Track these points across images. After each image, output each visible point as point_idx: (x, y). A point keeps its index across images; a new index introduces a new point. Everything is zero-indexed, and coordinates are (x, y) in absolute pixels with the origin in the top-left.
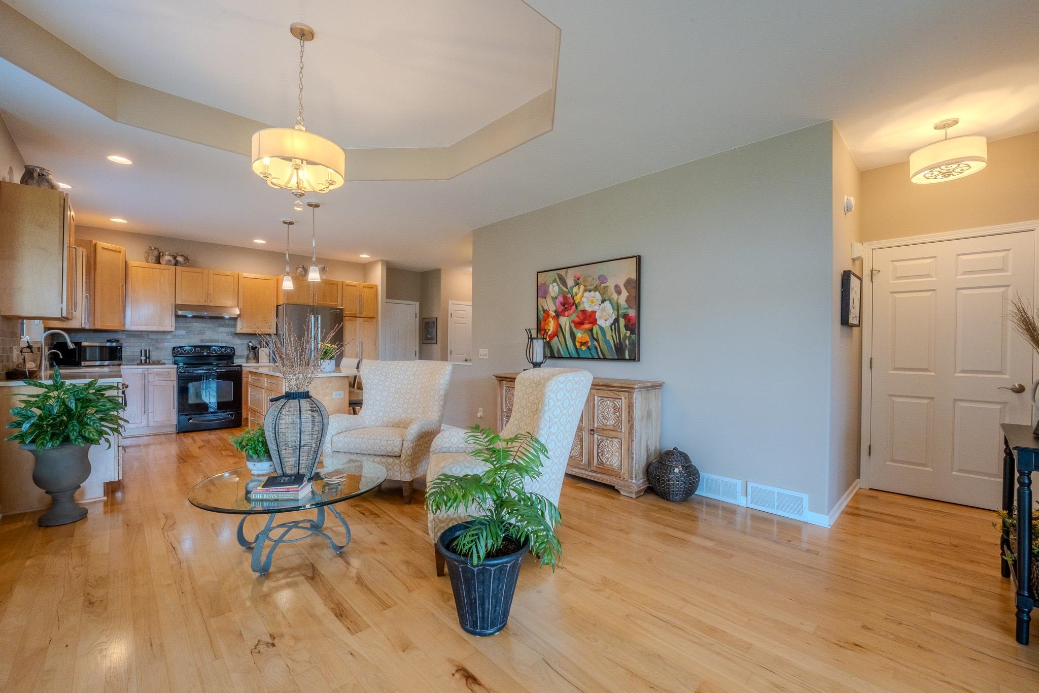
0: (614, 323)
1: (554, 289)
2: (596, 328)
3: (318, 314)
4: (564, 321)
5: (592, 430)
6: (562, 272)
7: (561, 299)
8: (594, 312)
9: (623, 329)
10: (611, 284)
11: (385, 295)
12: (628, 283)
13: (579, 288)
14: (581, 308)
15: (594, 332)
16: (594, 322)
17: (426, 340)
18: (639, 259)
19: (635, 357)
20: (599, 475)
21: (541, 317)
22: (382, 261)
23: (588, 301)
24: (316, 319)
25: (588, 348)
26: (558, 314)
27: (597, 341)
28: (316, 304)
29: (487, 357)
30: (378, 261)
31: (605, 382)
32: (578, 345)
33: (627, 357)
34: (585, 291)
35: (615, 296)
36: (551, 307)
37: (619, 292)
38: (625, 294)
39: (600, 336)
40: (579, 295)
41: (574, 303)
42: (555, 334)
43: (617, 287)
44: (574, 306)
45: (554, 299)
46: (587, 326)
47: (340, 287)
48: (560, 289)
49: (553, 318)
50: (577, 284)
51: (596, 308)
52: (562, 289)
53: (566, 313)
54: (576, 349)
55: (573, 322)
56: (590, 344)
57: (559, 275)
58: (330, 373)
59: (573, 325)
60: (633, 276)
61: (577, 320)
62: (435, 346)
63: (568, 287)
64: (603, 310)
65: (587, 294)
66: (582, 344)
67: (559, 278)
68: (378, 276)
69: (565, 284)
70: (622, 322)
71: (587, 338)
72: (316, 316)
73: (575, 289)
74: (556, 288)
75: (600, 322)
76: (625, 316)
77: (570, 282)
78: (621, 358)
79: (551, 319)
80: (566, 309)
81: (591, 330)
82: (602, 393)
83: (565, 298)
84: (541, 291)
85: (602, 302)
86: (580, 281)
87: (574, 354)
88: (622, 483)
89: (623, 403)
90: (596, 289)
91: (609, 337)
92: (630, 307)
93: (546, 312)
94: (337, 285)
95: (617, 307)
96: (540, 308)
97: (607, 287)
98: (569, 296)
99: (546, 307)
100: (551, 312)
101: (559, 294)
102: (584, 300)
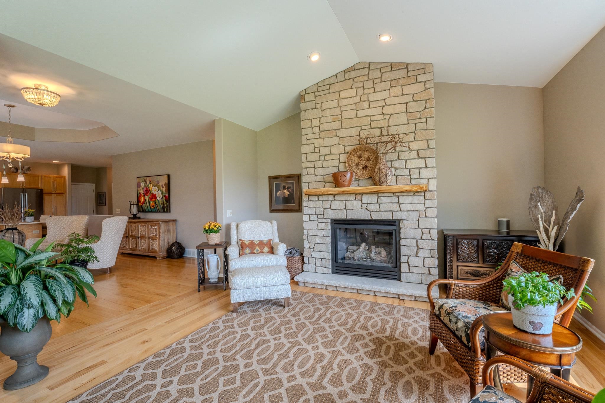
0: (162, 199)
1: (143, 185)
2: (156, 200)
3: (26, 192)
4: (147, 197)
5: (149, 238)
6: (145, 178)
7: (145, 189)
8: (156, 194)
9: (164, 201)
10: (160, 184)
11: (71, 180)
12: (165, 184)
13: (151, 185)
14: (152, 192)
15: (156, 201)
16: (156, 198)
17: (99, 204)
18: (169, 176)
19: (169, 211)
20: (151, 254)
21: (139, 196)
22: (68, 164)
23: (154, 190)
24: (25, 196)
25: (154, 208)
26: (145, 195)
27: (157, 205)
28: (24, 187)
29: (119, 212)
30: (66, 163)
31: (151, 220)
32: (151, 207)
33: (166, 211)
34: (153, 186)
35: (162, 189)
36: (142, 192)
37: (163, 188)
38: (164, 188)
39: (158, 203)
40: (151, 188)
41: (149, 191)
42: (143, 203)
43: (162, 185)
45: (143, 188)
46: (154, 200)
47: (40, 179)
48: (145, 184)
49: (143, 196)
50: (150, 183)
51: (156, 193)
53: (147, 194)
54: (151, 208)
55: (149, 198)
56: (155, 206)
57: (144, 179)
58: (31, 222)
59: (149, 199)
60: (167, 182)
61: (150, 197)
62: (105, 207)
64: (158, 194)
65: (153, 187)
66: (153, 206)
68: (66, 171)
69: (146, 183)
70: (164, 198)
71: (154, 204)
72: (25, 194)
74: (143, 184)
75: (158, 198)
76: (165, 196)
77: (148, 183)
78: (164, 212)
80: (147, 193)
81: (155, 201)
82: (152, 224)
83: (147, 188)
84: (138, 185)
85: (158, 191)
86: (151, 182)
87: (150, 211)
88: (157, 255)
89: (157, 227)
90: (156, 186)
91: (160, 204)
92: (166, 193)
93: (140, 194)
94: (39, 177)
95: (162, 193)
96: (138, 192)
97: (159, 185)
98: (148, 188)
99: (140, 192)
100: (142, 194)
101: (144, 187)
102: (153, 189)
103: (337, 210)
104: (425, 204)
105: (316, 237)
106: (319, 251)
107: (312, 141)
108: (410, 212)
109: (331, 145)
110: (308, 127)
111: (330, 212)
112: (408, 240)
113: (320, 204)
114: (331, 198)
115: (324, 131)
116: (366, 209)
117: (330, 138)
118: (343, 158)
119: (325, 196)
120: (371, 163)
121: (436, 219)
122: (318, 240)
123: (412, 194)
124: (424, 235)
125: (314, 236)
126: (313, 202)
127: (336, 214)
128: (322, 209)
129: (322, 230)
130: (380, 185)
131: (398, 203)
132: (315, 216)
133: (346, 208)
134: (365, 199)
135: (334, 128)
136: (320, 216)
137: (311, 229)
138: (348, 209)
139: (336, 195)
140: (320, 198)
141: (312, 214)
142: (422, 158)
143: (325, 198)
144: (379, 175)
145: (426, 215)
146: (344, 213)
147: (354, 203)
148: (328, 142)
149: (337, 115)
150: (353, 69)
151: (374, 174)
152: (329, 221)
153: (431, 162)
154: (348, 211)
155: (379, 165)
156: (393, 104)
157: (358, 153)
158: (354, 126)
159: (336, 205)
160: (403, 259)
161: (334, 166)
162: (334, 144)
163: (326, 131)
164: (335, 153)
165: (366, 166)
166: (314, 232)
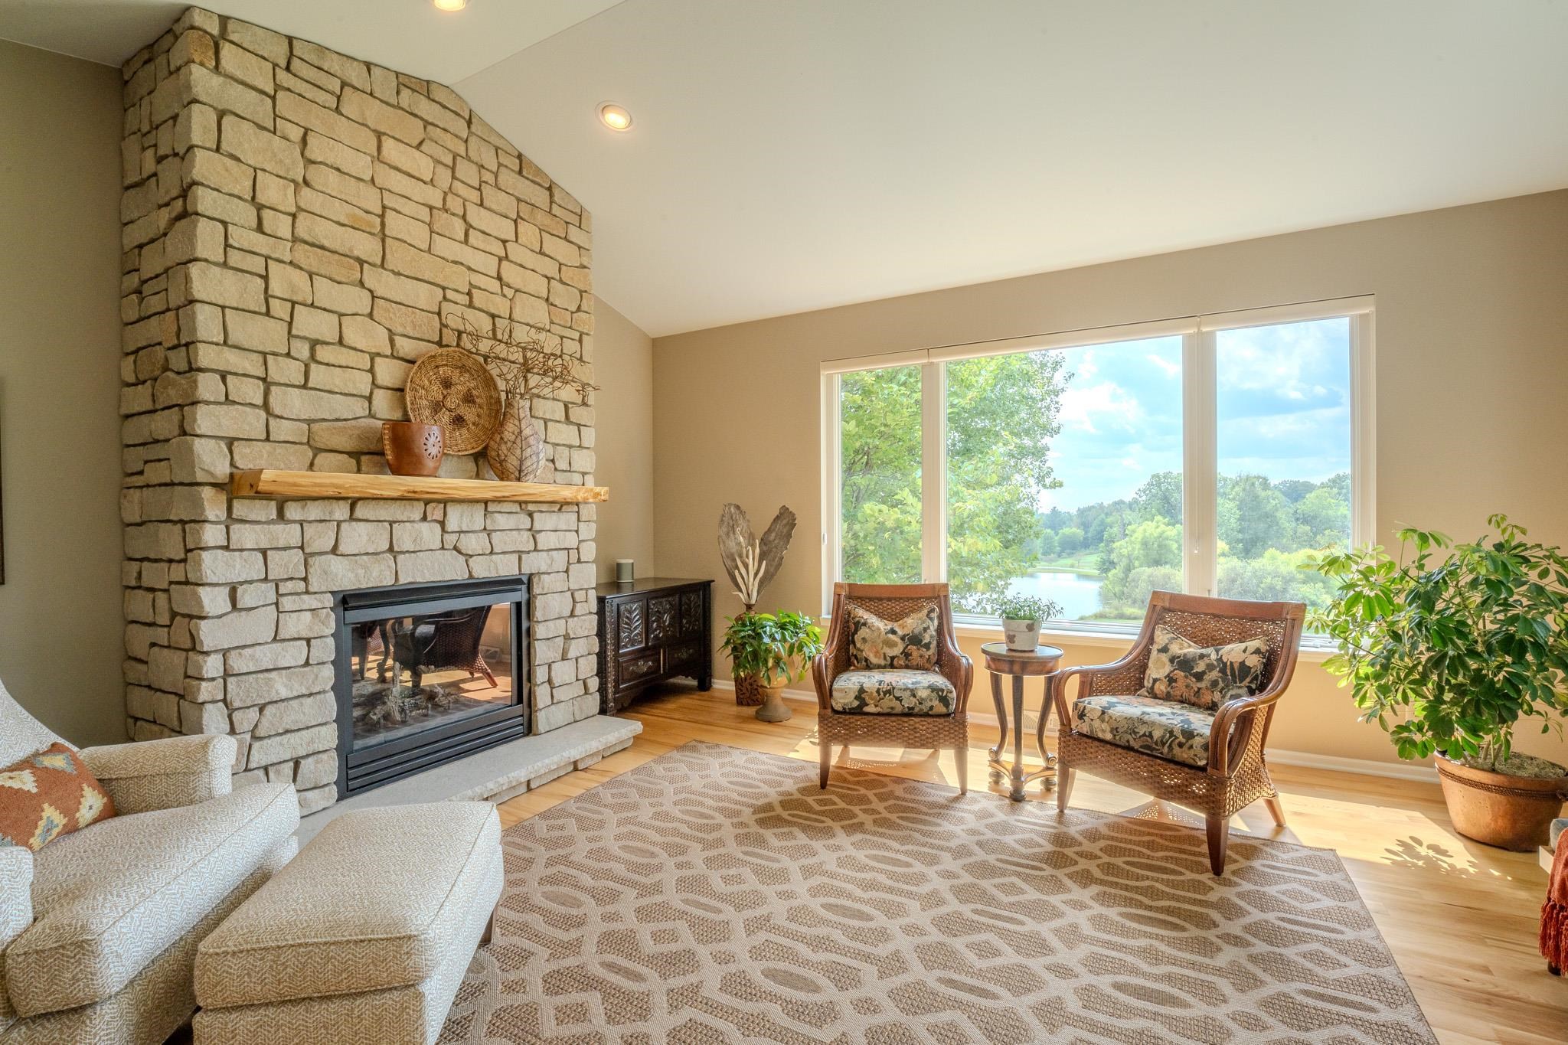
103: (365, 557)
104: (577, 531)
105: (274, 675)
106: (287, 732)
107: (257, 263)
108: (554, 553)
109: (343, 311)
110: (236, 192)
111: (336, 564)
112: (551, 624)
113: (289, 534)
114: (341, 511)
115: (313, 245)
116: (455, 548)
117: (339, 283)
118: (389, 372)
119: (317, 503)
120: (474, 410)
121: (594, 566)
122: (281, 687)
123: (556, 508)
124: (578, 605)
125: (261, 676)
126: (257, 527)
127: (361, 572)
128: (297, 556)
129: (299, 643)
130: (519, 479)
131: (530, 530)
132: (264, 586)
133: (396, 548)
134: (456, 518)
135: (356, 253)
136: (289, 584)
137: (245, 647)
138: (402, 552)
139: (360, 504)
140: (293, 511)
141: (251, 582)
142: (572, 423)
143: (314, 511)
144: (518, 452)
145: (579, 559)
146: (389, 567)
147: (421, 532)
148: (326, 294)
149: (367, 212)
150: (425, 88)
151: (503, 447)
152: (329, 601)
153: (589, 437)
154: (400, 558)
155: (516, 422)
156: (521, 266)
157: (441, 370)
158: (426, 278)
159: (358, 537)
160: (540, 675)
161: (355, 392)
162: (354, 311)
163: (322, 248)
164: (359, 347)
165: (461, 417)
166: (266, 656)
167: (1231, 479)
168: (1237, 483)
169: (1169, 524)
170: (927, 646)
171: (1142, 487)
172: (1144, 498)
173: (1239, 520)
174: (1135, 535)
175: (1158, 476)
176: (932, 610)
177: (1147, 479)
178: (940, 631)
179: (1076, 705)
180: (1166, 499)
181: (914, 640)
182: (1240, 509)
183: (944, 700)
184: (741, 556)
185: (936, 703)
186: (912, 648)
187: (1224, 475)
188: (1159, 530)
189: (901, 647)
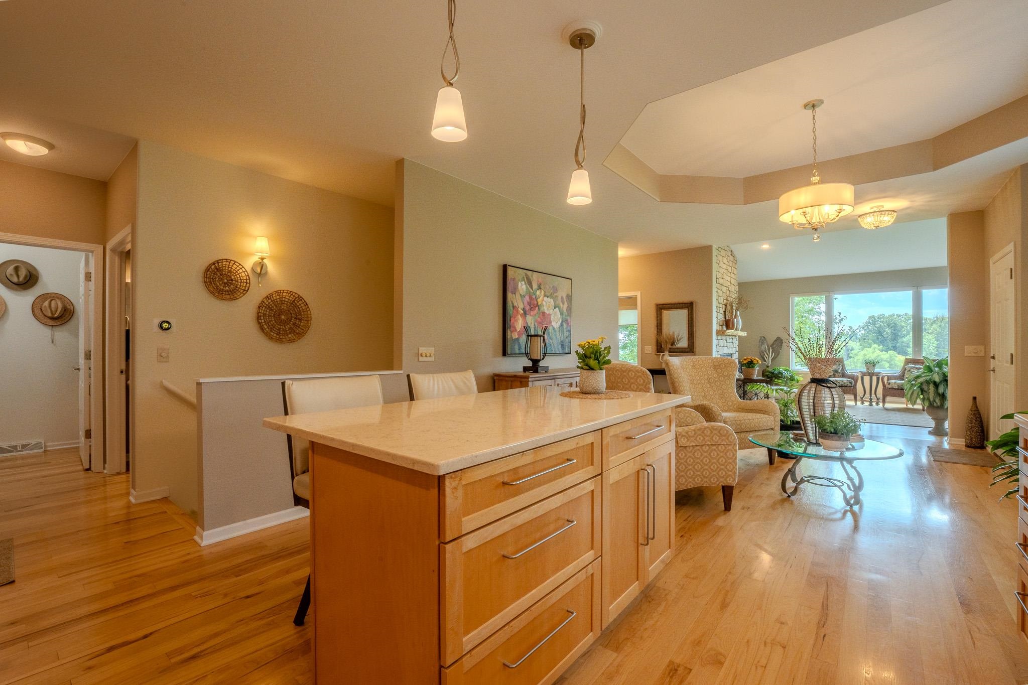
0: (560, 327)
1: (522, 287)
2: (551, 328)
4: (529, 321)
6: (529, 273)
7: (527, 298)
8: (550, 315)
9: (565, 331)
10: (559, 294)
12: (566, 297)
13: (541, 292)
14: (542, 309)
16: (549, 323)
18: (572, 282)
19: (570, 351)
21: (510, 312)
23: (546, 305)
26: (525, 313)
33: (567, 352)
34: (545, 296)
36: (520, 304)
38: (566, 304)
40: (541, 298)
41: (537, 305)
44: (537, 308)
45: (522, 297)
48: (527, 288)
49: (521, 315)
50: (539, 288)
51: (551, 312)
52: (529, 290)
53: (531, 313)
57: (526, 275)
60: (570, 293)
63: (534, 289)
64: (555, 314)
65: (546, 299)
67: (526, 278)
69: (531, 286)
70: (564, 323)
73: (538, 292)
74: (524, 287)
75: (553, 324)
76: (566, 321)
77: (535, 286)
78: (563, 353)
79: (519, 316)
80: (531, 309)
83: (531, 298)
85: (555, 308)
86: (542, 287)
90: (551, 296)
91: (558, 337)
92: (568, 315)
93: (516, 308)
95: (562, 314)
97: (556, 296)
98: (534, 297)
99: (515, 304)
100: (519, 309)
101: (526, 294)
102: (544, 303)
167: (930, 319)
168: (934, 322)
169: (882, 351)
170: (840, 373)
171: (861, 325)
172: (863, 332)
173: (936, 347)
174: (857, 358)
175: (873, 317)
176: (840, 364)
177: (866, 319)
178: (842, 369)
179: (887, 382)
180: (880, 333)
181: (836, 371)
182: (937, 340)
183: (851, 383)
184: (766, 351)
185: (849, 383)
186: (836, 373)
187: (925, 317)
188: (875, 355)
189: (832, 373)
